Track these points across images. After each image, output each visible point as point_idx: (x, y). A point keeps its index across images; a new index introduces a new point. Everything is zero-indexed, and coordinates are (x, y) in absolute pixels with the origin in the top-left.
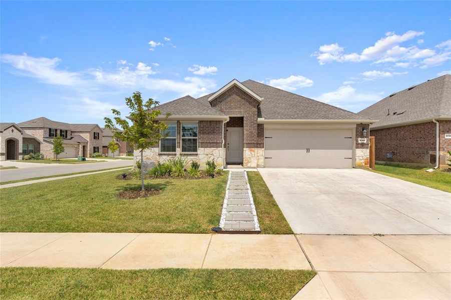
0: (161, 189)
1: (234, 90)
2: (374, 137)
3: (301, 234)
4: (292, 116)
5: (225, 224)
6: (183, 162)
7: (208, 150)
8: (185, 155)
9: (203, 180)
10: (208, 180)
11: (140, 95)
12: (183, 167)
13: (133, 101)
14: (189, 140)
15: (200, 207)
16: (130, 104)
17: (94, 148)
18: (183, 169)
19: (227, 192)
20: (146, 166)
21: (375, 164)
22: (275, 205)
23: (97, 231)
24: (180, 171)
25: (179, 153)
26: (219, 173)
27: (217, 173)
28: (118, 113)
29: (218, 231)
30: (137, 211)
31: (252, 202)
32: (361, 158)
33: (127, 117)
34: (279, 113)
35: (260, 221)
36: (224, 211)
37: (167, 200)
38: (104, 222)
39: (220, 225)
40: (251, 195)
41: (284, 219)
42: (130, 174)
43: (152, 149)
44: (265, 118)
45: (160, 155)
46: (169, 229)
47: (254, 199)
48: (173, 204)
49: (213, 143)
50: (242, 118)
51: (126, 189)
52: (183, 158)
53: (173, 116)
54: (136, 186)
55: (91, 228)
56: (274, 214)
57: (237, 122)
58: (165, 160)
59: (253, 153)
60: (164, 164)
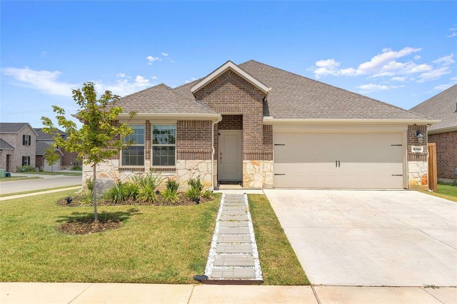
0: (122, 220)
1: (229, 77)
2: (435, 144)
3: (321, 285)
4: (313, 114)
5: (213, 271)
6: (154, 181)
7: (191, 163)
8: (157, 170)
9: (184, 207)
10: (191, 207)
11: (92, 87)
12: (154, 188)
13: (83, 95)
14: (164, 148)
15: (178, 246)
16: (79, 99)
17: (24, 158)
18: (155, 191)
19: (218, 224)
20: (101, 187)
21: (439, 183)
22: (285, 244)
23: (31, 280)
24: (149, 193)
25: (149, 168)
26: (207, 197)
27: (204, 197)
28: (61, 111)
29: (202, 280)
30: (87, 251)
31: (253, 239)
32: (416, 175)
33: (73, 116)
34: (294, 110)
35: (264, 266)
36: (212, 252)
37: (130, 236)
38: (40, 267)
39: (206, 271)
40: (251, 229)
41: (298, 264)
42: (77, 198)
43: (110, 161)
44: (274, 117)
45: (120, 170)
46: (132, 277)
47: (255, 235)
48: (139, 242)
49: (198, 152)
50: (241, 116)
51: (71, 220)
52: (154, 175)
53: (140, 114)
54: (86, 215)
55: (23, 276)
56: (284, 257)
57: (233, 122)
58: (128, 177)
59: (257, 167)
60: (126, 183)
